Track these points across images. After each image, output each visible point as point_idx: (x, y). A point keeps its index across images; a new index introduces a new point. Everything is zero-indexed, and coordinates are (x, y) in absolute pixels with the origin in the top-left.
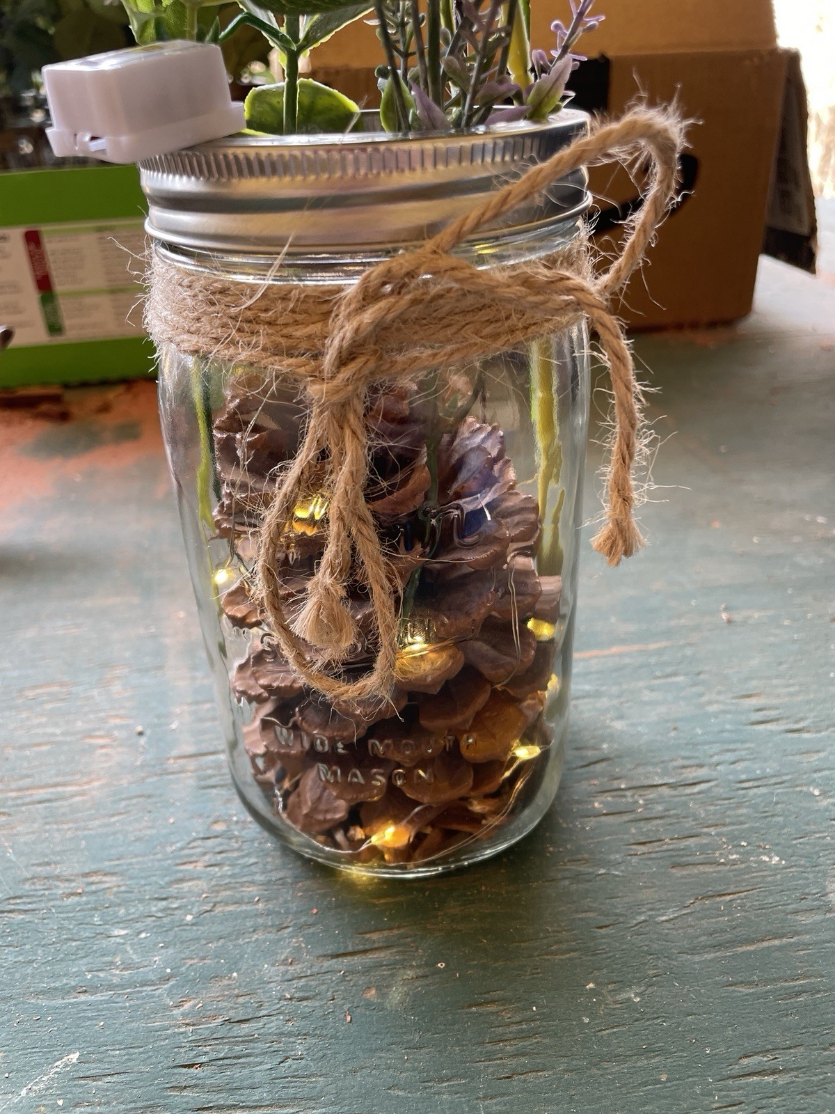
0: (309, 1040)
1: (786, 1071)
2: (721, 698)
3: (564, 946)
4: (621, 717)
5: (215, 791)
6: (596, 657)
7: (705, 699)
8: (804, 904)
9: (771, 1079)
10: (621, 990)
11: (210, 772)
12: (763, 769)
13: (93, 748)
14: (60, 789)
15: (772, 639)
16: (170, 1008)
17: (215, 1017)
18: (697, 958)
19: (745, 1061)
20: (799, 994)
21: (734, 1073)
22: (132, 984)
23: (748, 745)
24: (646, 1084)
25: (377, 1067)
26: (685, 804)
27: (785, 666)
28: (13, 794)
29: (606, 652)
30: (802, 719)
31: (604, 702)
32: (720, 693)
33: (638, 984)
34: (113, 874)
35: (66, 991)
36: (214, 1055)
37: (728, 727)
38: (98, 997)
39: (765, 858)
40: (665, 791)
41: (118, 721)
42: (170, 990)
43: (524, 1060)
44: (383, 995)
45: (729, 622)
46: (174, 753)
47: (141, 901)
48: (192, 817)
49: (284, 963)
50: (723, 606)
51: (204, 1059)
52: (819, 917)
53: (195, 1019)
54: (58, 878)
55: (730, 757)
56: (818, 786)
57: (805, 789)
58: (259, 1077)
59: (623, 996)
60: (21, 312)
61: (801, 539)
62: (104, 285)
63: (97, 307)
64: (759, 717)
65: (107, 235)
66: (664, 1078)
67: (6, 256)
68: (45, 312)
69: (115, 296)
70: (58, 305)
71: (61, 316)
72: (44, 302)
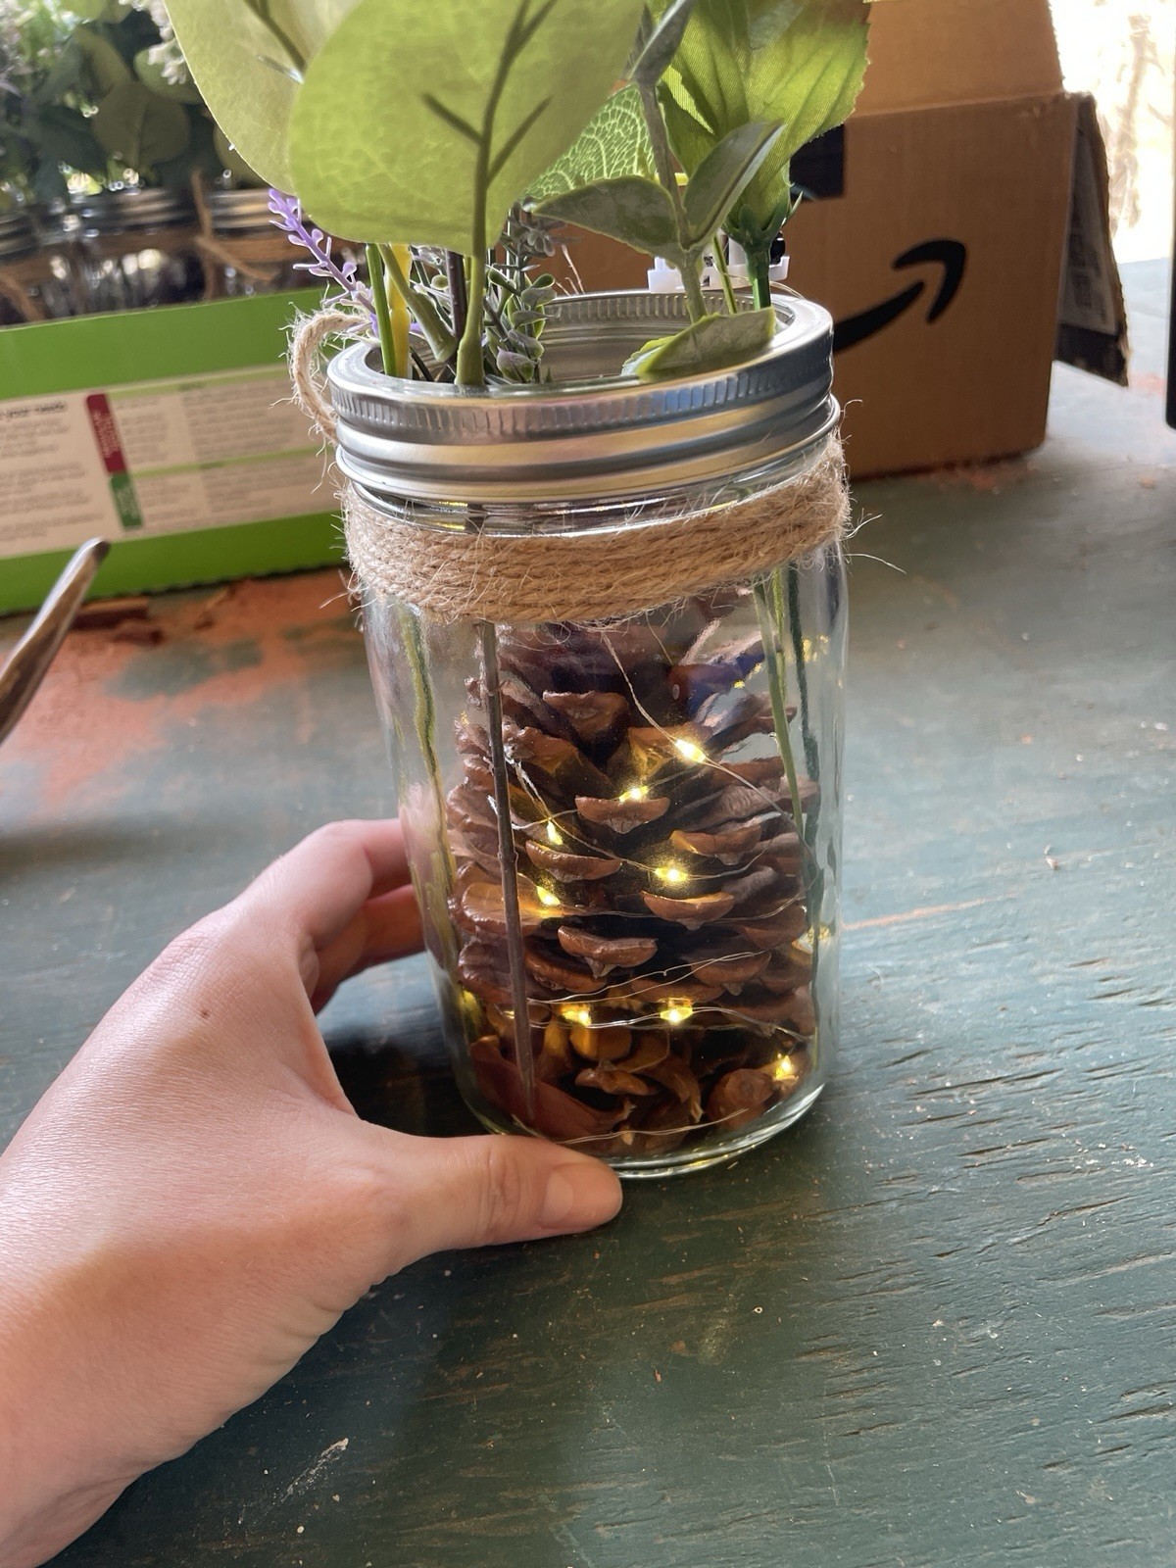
0: (618, 1405)
2: (1056, 966)
3: (901, 1280)
4: (936, 999)
6: (897, 923)
7: (1036, 969)
9: (1159, 1416)
10: (975, 1326)
12: (1117, 1053)
15: (1111, 888)
18: (1060, 1284)
19: (1129, 1398)
21: (1116, 1412)
22: (395, 1355)
23: (1096, 1024)
24: (1016, 1430)
25: (700, 1430)
26: (1026, 1101)
27: (1131, 922)
29: (906, 917)
30: (1159, 988)
31: (912, 981)
32: (1054, 960)
33: (994, 1318)
37: (1068, 1003)
38: (357, 1374)
39: (1130, 1162)
40: (1000, 1086)
42: (441, 1357)
43: (871, 1412)
44: (695, 1350)
45: (1056, 868)
49: (571, 1318)
50: (1047, 849)
53: (478, 1389)
55: (1075, 1040)
59: (976, 1334)
60: (84, 500)
61: (1137, 753)
62: (190, 457)
63: (185, 489)
64: (1105, 988)
65: (196, 394)
66: (1036, 1422)
67: (63, 430)
68: (117, 499)
69: (209, 472)
70: (132, 490)
71: (136, 505)
72: (116, 485)
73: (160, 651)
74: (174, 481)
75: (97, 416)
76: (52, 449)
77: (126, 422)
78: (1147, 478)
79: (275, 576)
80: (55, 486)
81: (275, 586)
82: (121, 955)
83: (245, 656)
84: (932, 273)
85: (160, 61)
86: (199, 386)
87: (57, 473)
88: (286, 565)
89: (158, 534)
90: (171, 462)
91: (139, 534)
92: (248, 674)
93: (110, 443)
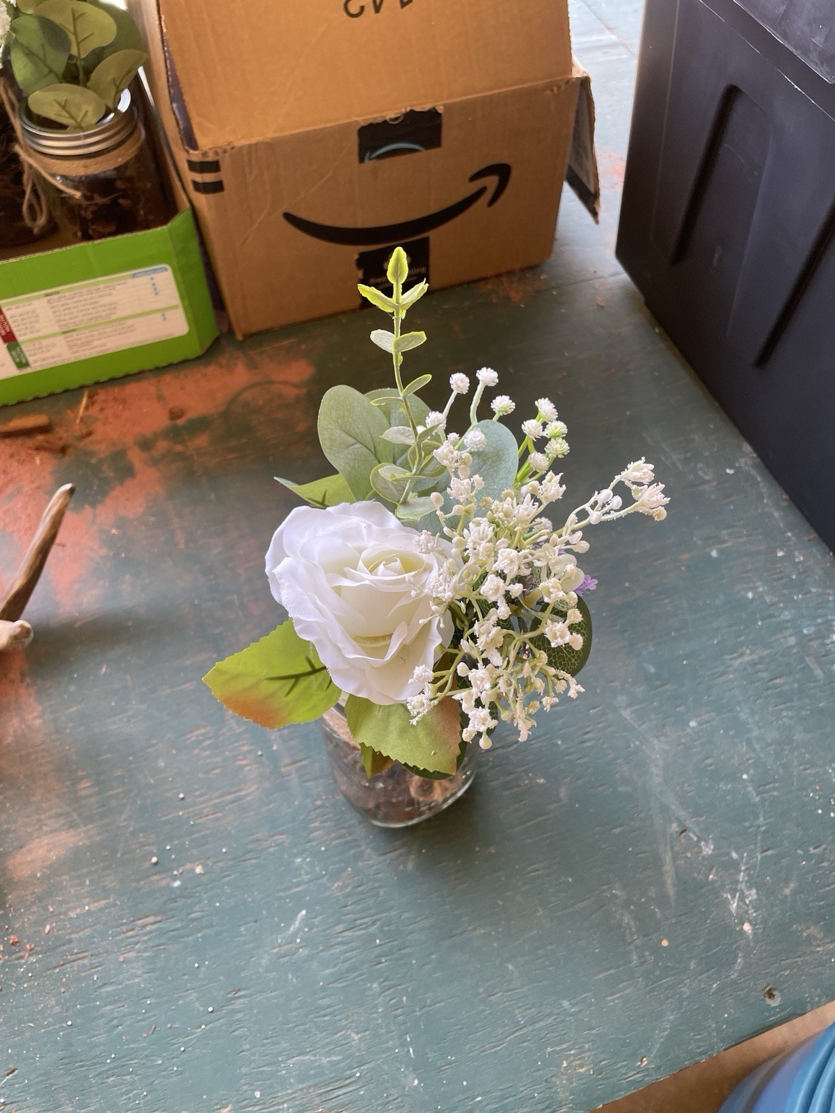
0: (384, 889)
1: (543, 869)
5: (308, 783)
8: (551, 800)
10: (488, 849)
11: (303, 772)
13: (242, 767)
14: (237, 794)
16: (330, 887)
17: (349, 886)
18: (513, 831)
22: (312, 881)
25: (410, 894)
33: (494, 845)
34: (283, 834)
35: (289, 888)
36: (353, 900)
38: (302, 888)
39: (538, 781)
41: (246, 748)
42: (327, 880)
44: (406, 867)
46: (282, 763)
47: (301, 844)
48: (305, 799)
49: (366, 860)
51: (351, 903)
52: (556, 805)
53: (341, 888)
54: (260, 840)
56: (560, 738)
57: (555, 741)
58: (370, 906)
59: (489, 851)
62: (57, 330)
63: (54, 345)
65: (56, 297)
68: (12, 355)
69: (67, 335)
70: (21, 349)
71: (24, 356)
72: (10, 349)
73: (67, 459)
74: (45, 342)
77: (12, 317)
79: (113, 381)
82: (146, 706)
83: (122, 467)
84: (492, 182)
86: (57, 293)
88: (119, 373)
89: (39, 369)
90: (44, 332)
91: (29, 370)
92: (129, 483)
93: (4, 329)
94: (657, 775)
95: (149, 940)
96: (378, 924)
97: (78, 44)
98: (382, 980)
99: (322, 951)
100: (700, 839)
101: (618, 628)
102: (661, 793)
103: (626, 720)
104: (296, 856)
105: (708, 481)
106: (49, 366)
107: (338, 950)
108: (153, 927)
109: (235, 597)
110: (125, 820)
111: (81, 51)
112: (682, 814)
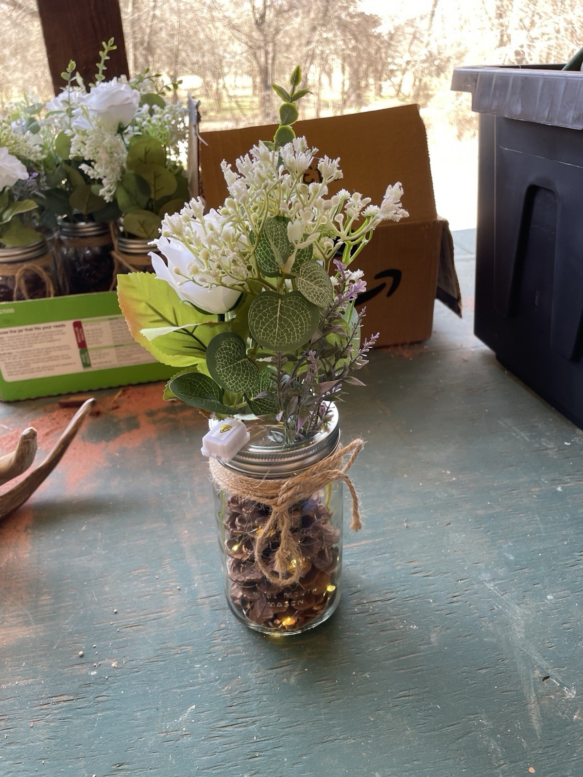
0: (268, 696)
1: (412, 695)
2: (402, 563)
3: (345, 661)
4: (365, 573)
5: (218, 611)
6: (356, 546)
7: (395, 564)
8: (422, 642)
9: (407, 698)
10: (364, 674)
11: (214, 604)
12: (414, 592)
13: (168, 596)
14: (159, 614)
15: (422, 535)
16: (220, 689)
17: (236, 691)
18: (387, 662)
19: (401, 693)
20: (418, 672)
21: (397, 697)
22: (206, 683)
23: (409, 583)
24: (371, 701)
25: (289, 702)
26: (386, 608)
27: (426, 548)
28: (143, 617)
29: (359, 544)
30: (430, 571)
31: (359, 567)
32: (401, 561)
33: (369, 672)
34: (189, 645)
35: (185, 687)
36: (238, 703)
37: (403, 576)
38: (196, 688)
39: (412, 627)
40: (379, 603)
41: (173, 584)
42: (219, 683)
43: (334, 697)
44: (288, 680)
45: (407, 527)
46: (199, 597)
47: (202, 654)
48: (212, 622)
49: (255, 672)
50: (405, 520)
51: (235, 704)
52: (427, 647)
53: (230, 692)
54: (170, 648)
55: (403, 588)
56: (432, 598)
57: (427, 600)
58: (254, 708)
59: (364, 676)
60: (70, 358)
61: (439, 483)
62: (112, 343)
63: (108, 354)
64: (413, 571)
65: (115, 321)
66: (376, 699)
67: (64, 333)
68: (81, 357)
69: (117, 348)
70: (88, 354)
71: (89, 359)
72: (82, 353)
73: (99, 419)
74: (103, 351)
75: (77, 329)
76: (59, 340)
77: (87, 331)
78: (465, 358)
79: (140, 384)
80: (59, 353)
81: (140, 389)
82: (106, 552)
83: (133, 424)
84: (389, 281)
85: (103, 195)
86: (116, 318)
87: (60, 348)
88: (145, 379)
89: (96, 369)
90: (103, 344)
91: (89, 370)
92: (135, 432)
93: (81, 338)
94: (519, 632)
95: (58, 713)
96: (258, 723)
97: (156, 192)
98: (253, 772)
99: (203, 740)
100: (562, 685)
101: (482, 529)
102: (523, 645)
103: (491, 590)
104: (197, 662)
105: (551, 449)
106: (103, 368)
107: (218, 742)
108: (65, 704)
109: (189, 493)
110: (67, 624)
111: (156, 196)
112: (544, 664)
